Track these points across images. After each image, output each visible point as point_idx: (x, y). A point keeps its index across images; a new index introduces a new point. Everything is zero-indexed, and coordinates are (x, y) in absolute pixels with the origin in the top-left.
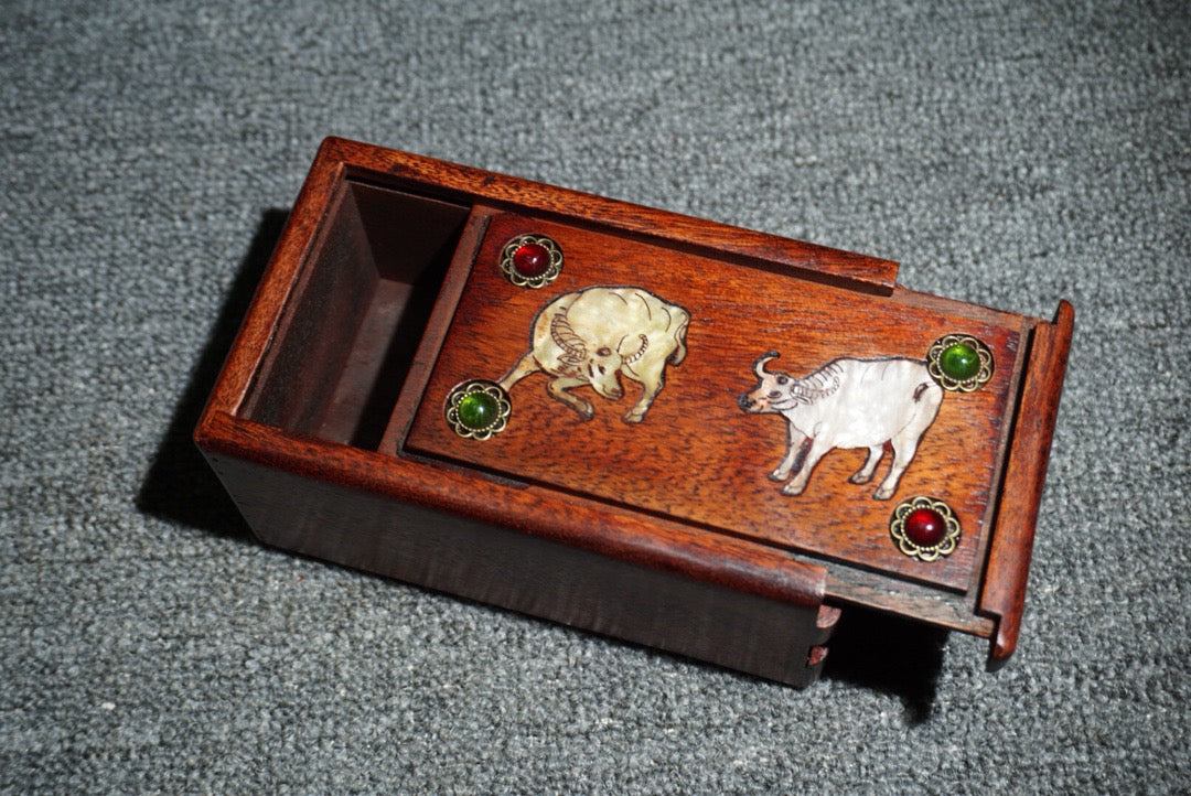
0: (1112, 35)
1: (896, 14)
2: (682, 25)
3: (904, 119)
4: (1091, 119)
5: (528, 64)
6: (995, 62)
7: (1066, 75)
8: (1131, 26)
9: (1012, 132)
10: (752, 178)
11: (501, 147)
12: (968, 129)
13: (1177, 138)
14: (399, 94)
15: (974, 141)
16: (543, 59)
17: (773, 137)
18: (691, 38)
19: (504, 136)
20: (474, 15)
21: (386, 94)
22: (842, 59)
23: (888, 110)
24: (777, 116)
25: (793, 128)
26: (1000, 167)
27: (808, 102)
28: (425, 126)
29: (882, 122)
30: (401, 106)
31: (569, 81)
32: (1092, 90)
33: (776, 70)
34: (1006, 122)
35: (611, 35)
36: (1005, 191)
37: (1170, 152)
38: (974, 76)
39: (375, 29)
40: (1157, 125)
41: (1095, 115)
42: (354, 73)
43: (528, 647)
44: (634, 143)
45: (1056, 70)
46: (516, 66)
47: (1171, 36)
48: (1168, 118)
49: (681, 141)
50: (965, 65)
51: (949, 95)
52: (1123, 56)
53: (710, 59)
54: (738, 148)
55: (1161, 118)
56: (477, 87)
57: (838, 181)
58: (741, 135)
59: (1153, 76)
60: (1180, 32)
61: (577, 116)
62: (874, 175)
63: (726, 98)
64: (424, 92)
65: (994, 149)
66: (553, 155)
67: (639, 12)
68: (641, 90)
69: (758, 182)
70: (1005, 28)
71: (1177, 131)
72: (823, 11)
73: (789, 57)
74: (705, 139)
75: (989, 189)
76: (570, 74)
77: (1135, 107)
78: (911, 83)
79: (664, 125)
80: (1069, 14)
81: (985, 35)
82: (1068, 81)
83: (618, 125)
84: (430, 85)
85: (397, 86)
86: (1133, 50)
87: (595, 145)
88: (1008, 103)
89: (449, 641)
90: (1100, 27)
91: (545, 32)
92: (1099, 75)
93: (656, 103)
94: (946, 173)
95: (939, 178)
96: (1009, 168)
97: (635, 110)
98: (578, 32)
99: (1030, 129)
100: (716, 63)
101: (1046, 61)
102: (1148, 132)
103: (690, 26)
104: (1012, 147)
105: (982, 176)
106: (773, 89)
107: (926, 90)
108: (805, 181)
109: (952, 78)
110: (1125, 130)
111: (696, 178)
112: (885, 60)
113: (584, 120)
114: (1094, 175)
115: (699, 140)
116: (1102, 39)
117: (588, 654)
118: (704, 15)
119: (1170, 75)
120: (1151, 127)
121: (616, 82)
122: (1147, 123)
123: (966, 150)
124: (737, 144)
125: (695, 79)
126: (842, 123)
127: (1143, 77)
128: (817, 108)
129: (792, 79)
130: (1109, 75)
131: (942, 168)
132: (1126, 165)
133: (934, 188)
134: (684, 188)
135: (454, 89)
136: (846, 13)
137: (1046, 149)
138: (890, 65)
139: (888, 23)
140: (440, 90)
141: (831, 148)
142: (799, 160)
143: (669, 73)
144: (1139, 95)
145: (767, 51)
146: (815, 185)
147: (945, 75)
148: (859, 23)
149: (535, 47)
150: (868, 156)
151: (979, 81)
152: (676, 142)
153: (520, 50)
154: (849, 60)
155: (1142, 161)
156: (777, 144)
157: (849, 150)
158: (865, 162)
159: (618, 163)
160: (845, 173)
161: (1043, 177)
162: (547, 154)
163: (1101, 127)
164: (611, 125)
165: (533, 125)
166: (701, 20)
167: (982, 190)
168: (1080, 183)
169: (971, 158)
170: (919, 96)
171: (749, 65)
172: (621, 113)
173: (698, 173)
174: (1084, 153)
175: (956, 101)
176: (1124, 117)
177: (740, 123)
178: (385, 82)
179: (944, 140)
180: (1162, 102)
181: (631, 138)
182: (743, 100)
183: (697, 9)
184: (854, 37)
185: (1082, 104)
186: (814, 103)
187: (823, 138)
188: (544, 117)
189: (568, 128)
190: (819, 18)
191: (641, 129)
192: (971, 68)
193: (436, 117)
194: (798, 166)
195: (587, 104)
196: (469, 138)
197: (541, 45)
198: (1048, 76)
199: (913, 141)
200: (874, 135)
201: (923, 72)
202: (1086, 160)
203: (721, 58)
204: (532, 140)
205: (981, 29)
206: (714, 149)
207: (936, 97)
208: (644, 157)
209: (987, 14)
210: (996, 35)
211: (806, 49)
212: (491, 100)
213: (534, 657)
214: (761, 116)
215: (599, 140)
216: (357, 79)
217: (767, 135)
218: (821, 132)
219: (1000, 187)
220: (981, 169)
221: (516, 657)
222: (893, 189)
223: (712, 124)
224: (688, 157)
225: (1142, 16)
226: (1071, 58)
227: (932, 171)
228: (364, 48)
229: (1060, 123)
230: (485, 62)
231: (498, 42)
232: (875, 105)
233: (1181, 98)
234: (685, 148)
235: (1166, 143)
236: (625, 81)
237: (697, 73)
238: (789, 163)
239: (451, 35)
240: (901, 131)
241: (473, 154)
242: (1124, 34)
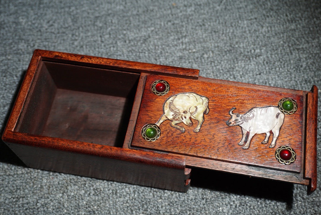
0: (276, 12)
1: (216, 9)
2: (156, 15)
3: (219, 38)
4: (271, 36)
5: (113, 28)
6: (243, 21)
7: (264, 23)
8: (281, 9)
9: (249, 40)
10: (177, 57)
11: (106, 52)
12: (237, 40)
13: (295, 40)
14: (77, 38)
15: (238, 43)
16: (117, 26)
17: (183, 45)
18: (159, 18)
19: (107, 48)
20: (97, 15)
21: (73, 38)
22: (201, 22)
23: (214, 36)
24: (184, 39)
25: (188, 42)
26: (246, 50)
27: (192, 34)
28: (84, 47)
29: (213, 39)
30: (78, 41)
31: (125, 32)
32: (271, 27)
33: (183, 26)
34: (247, 38)
35: (136, 18)
36: (248, 57)
37: (293, 44)
38: (238, 25)
39: (69, 20)
40: (289, 36)
41: (272, 34)
42: (64, 33)
43: (118, 195)
44: (144, 49)
45: (261, 23)
46: (109, 29)
47: (292, 11)
48: (292, 34)
49: (157, 47)
50: (235, 22)
51: (231, 31)
52: (279, 18)
53: (164, 24)
54: (173, 49)
55: (290, 34)
56: (99, 35)
57: (201, 56)
58: (174, 45)
59: (287, 23)
60: (294, 10)
61: (127, 42)
62: (211, 54)
63: (169, 35)
64: (84, 37)
65: (244, 45)
66: (121, 53)
67: (144, 12)
68: (145, 33)
69: (179, 58)
70: (246, 11)
71: (295, 38)
72: (195, 9)
73: (186, 22)
74: (164, 46)
75: (243, 57)
76: (125, 30)
77: (283, 31)
78: (220, 28)
79: (152, 43)
80: (263, 7)
81: (240, 14)
82: (264, 25)
83: (139, 44)
84: (86, 35)
85: (76, 36)
86: (282, 16)
87: (133, 50)
88: (248, 32)
89: (95, 194)
90: (272, 10)
91: (118, 19)
92: (272, 23)
93: (149, 37)
94: (231, 52)
95: (229, 54)
96: (249, 50)
97: (144, 39)
98: (126, 18)
99: (254, 39)
100: (166, 25)
101: (258, 20)
102: (287, 39)
103: (158, 15)
104: (249, 45)
105: (241, 53)
106: (182, 31)
107: (225, 30)
108: (192, 57)
109: (232, 26)
110: (281, 38)
111: (161, 58)
112: (213, 22)
113: (129, 43)
114: (273, 51)
115: (162, 47)
116: (273, 13)
117: (136, 196)
118: (162, 12)
119: (292, 22)
120: (288, 37)
121: (138, 31)
122: (287, 36)
123: (237, 46)
124: (172, 48)
125: (160, 30)
126: (202, 40)
127: (285, 23)
128: (194, 36)
129: (187, 28)
130: (275, 23)
131: (230, 51)
132: (281, 48)
133: (228, 57)
134: (158, 60)
135: (93, 36)
136: (201, 9)
137: (259, 44)
138: (215, 23)
139: (213, 12)
140: (88, 36)
141: (199, 47)
142: (190, 51)
143: (153, 28)
144: (284, 28)
145: (180, 21)
146: (195, 58)
147: (230, 25)
148: (205, 12)
149: (115, 23)
150: (209, 49)
151: (239, 27)
152: (155, 48)
153: (111, 24)
154: (203, 22)
155: (286, 47)
156: (184, 47)
157: (204, 48)
158: (209, 51)
159: (139, 54)
160: (203, 54)
161: (258, 53)
162: (119, 53)
163: (274, 38)
164: (137, 44)
165: (115, 45)
166: (161, 13)
167: (242, 57)
168: (269, 54)
169: (238, 48)
170: (223, 31)
171: (175, 25)
172: (140, 40)
173: (162, 56)
174: (270, 45)
175: (233, 32)
176: (280, 35)
177: (173, 41)
178: (73, 35)
179: (231, 43)
180: (290, 30)
181: (143, 47)
182: (174, 35)
183: (160, 10)
184: (204, 16)
185: (268, 31)
186: (194, 35)
187: (197, 44)
188: (118, 43)
189: (125, 45)
190: (194, 11)
191: (145, 44)
192: (237, 23)
193: (87, 44)
194: (190, 53)
195: (130, 38)
196: (97, 49)
197: (116, 22)
198: (258, 24)
199: (222, 44)
200: (211, 43)
201: (224, 24)
202: (270, 47)
203: (167, 24)
204: (115, 49)
205: (239, 12)
206: (166, 49)
207: (228, 31)
208: (147, 52)
209: (240, 8)
210: (243, 14)
211: (191, 20)
212: (103, 39)
213: (120, 197)
214: (179, 39)
215: (134, 48)
216: (64, 35)
217: (181, 44)
218: (196, 43)
219: (247, 56)
220: (241, 51)
221: (115, 198)
222: (217, 58)
223: (166, 42)
224: (159, 52)
225: (284, 6)
226: (265, 19)
227: (227, 52)
228: (67, 25)
229: (262, 37)
230: (101, 28)
231: (104, 22)
232: (210, 34)
233: (295, 29)
234: (158, 49)
235: (292, 41)
236: (140, 31)
237: (160, 28)
238: (187, 52)
239: (91, 21)
240: (218, 41)
241: (98, 54)
242: (279, 12)
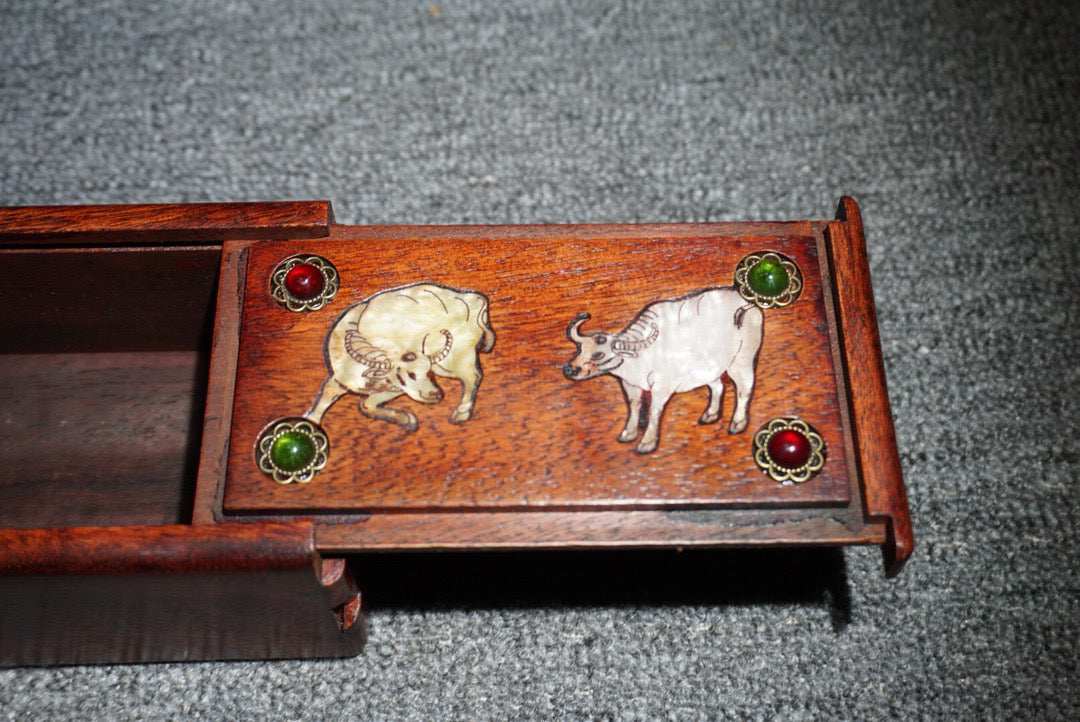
0: (795, 61)
1: (582, 37)
2: (365, 44)
3: (582, 140)
4: (770, 142)
5: (204, 79)
6: (677, 85)
7: (748, 98)
8: (813, 52)
9: (690, 155)
10: (423, 197)
11: (167, 163)
12: (645, 150)
13: (854, 163)
14: (66, 107)
15: (651, 164)
16: (220, 75)
17: (448, 156)
18: (373, 56)
19: (171, 152)
20: (152, 29)
21: (53, 108)
22: (524, 79)
23: (566, 131)
24: (454, 136)
25: (469, 147)
26: (676, 189)
27: (487, 121)
28: (90, 140)
29: (560, 142)
30: (68, 119)
31: (244, 97)
32: (772, 114)
33: (456, 89)
34: (684, 145)
35: (291, 52)
36: (679, 213)
37: (846, 176)
38: (655, 98)
39: (48, 43)
40: (834, 150)
41: (773, 138)
42: (20, 84)
43: (141, 692)
44: (305, 161)
45: (737, 94)
46: (191, 81)
47: (852, 63)
48: (845, 142)
49: (353, 159)
50: (647, 88)
51: (629, 116)
52: (804, 81)
53: (391, 77)
54: (413, 167)
55: (838, 143)
56: (148, 102)
57: (512, 201)
58: (416, 154)
59: (833, 101)
60: (861, 58)
61: (249, 133)
62: (548, 196)
63: (403, 117)
64: (93, 106)
65: (671, 171)
66: (220, 172)
67: (323, 30)
68: (317, 107)
69: (429, 201)
70: (689, 51)
71: (855, 156)
72: (510, 32)
73: (470, 76)
74: (378, 157)
75: (663, 212)
76: (245, 90)
77: (812, 131)
78: (591, 104)
79: (338, 142)
80: (753, 39)
81: (668, 58)
82: (749, 105)
83: (291, 142)
84: (100, 99)
85: (65, 99)
86: (814, 75)
87: (265, 162)
88: (688, 125)
89: (55, 686)
90: (783, 52)
91: (224, 47)
92: (779, 99)
93: (331, 120)
94: (621, 194)
95: (614, 200)
96: (685, 190)
97: (309, 127)
98: (257, 48)
99: (708, 152)
100: (397, 82)
101: (728, 85)
102: (825, 157)
103: (374, 44)
104: (689, 170)
105: (656, 198)
106: (452, 109)
107: (606, 111)
108: (477, 201)
109: (634, 102)
110: (803, 153)
111: (365, 197)
112: (568, 81)
113: (256, 136)
114: (770, 198)
115: (372, 158)
116: (785, 64)
117: (205, 699)
118: (388, 34)
119: (849, 100)
120: (828, 152)
121: (292, 98)
122: (825, 147)
123: (642, 172)
124: (411, 164)
125: (373, 97)
126: (518, 143)
127: (823, 102)
128: (494, 128)
129: (472, 98)
130: (789, 99)
131: (618, 190)
132: (802, 189)
133: (608, 210)
134: (352, 206)
135: (127, 103)
136: (531, 34)
137: (723, 172)
138: (572, 86)
139: (573, 45)
140: (110, 104)
141: (506, 168)
142: (473, 180)
143: (347, 91)
144: (818, 119)
145: (448, 70)
146: (487, 205)
147: (625, 97)
148: (543, 44)
149: (212, 62)
150: (543, 177)
151: (660, 104)
152: (348, 161)
153: (197, 65)
154: (530, 81)
155: (818, 185)
156: (452, 163)
157: (523, 168)
158: (540, 183)
159: (288, 180)
160: (519, 193)
161: (717, 200)
162: (214, 171)
163: (779, 151)
164: (283, 142)
165: (202, 141)
166: (385, 39)
167: (656, 212)
168: (754, 206)
169: (647, 179)
170: (599, 117)
171: (430, 85)
172: (295, 130)
173: (369, 192)
174: (761, 177)
175: (635, 123)
176: (802, 141)
177: (416, 142)
178: (53, 95)
179: (622, 161)
180: (841, 127)
181: (303, 155)
182: (420, 119)
183: (382, 28)
184: (539, 58)
185: (762, 128)
186: (492, 123)
187: (500, 158)
188: (215, 133)
189: (237, 144)
190: (504, 40)
191: (314, 146)
192: (653, 90)
193: (104, 131)
194: (472, 186)
195: (261, 121)
196: (135, 153)
197: (218, 59)
198: (729, 100)
199: (590, 161)
200: (551, 156)
201: (604, 93)
202: (762, 183)
203: (401, 77)
204: (200, 155)
205: (664, 52)
206: (387, 168)
207: (616, 119)
208: (314, 175)
209: (671, 38)
210: (680, 58)
211: (489, 69)
212: (162, 115)
213: (147, 703)
214: (438, 135)
215: (269, 157)
216: (22, 91)
217: (442, 154)
218: (497, 152)
219: (675, 209)
220: (657, 191)
221: (127, 702)
222: (566, 210)
223: (389, 143)
224: (359, 175)
225: (825, 43)
226: (753, 82)
227: (607, 192)
228: (35, 60)
229: (738, 145)
230: (160, 74)
231: (175, 57)
232: (553, 125)
233: (860, 123)
234: (357, 166)
235: (843, 168)
236: (302, 98)
237: (375, 91)
238: (462, 182)
239: (126, 49)
240: (578, 152)
241: (137, 169)
242: (807, 60)
